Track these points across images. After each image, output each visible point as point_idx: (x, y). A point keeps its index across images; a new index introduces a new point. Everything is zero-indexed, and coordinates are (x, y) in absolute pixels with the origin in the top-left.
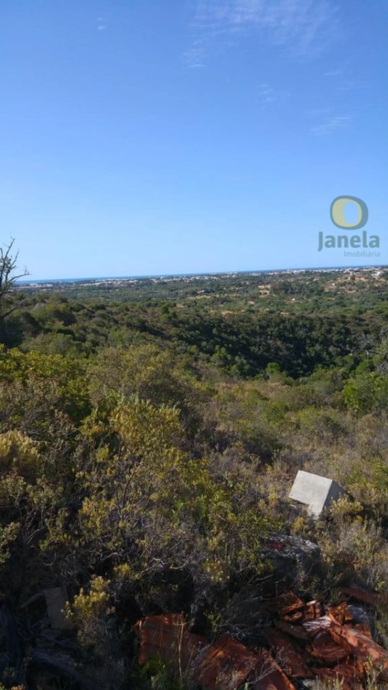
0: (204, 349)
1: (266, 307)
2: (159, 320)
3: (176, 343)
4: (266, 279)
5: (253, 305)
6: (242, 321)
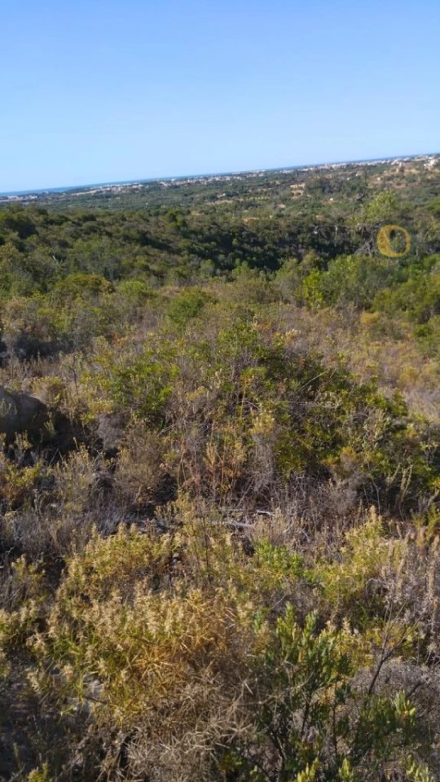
0: (222, 264)
1: (299, 210)
2: (165, 230)
3: (186, 257)
4: (300, 176)
5: (283, 209)
6: (268, 228)
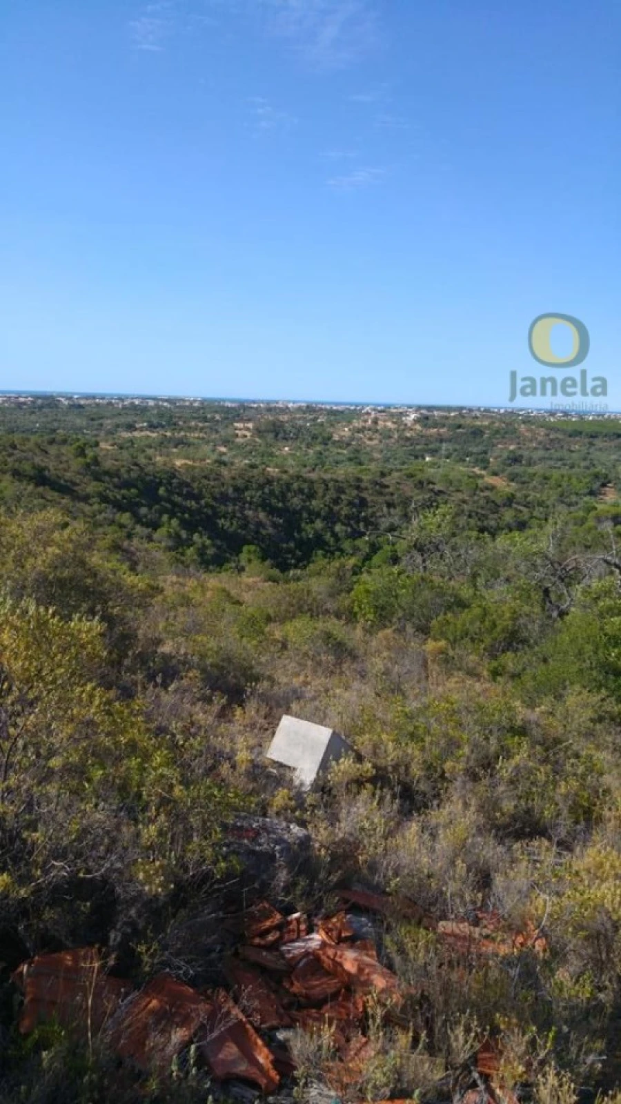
0: (144, 520)
1: (245, 458)
2: (69, 467)
3: (96, 507)
4: (247, 413)
5: (224, 454)
6: (205, 477)
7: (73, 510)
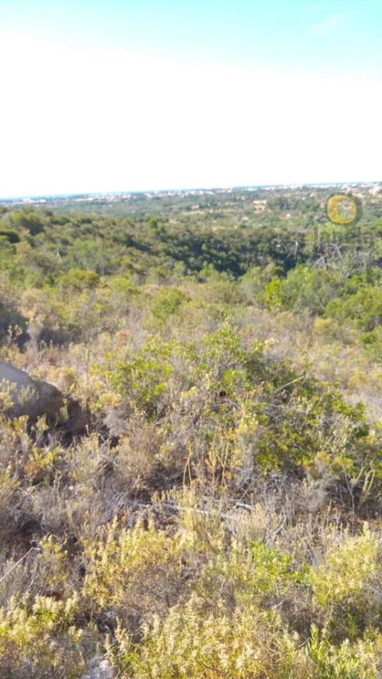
0: (192, 266)
1: (260, 222)
2: (147, 235)
3: (163, 258)
4: (262, 194)
5: (246, 221)
6: (232, 236)
7: (149, 261)
